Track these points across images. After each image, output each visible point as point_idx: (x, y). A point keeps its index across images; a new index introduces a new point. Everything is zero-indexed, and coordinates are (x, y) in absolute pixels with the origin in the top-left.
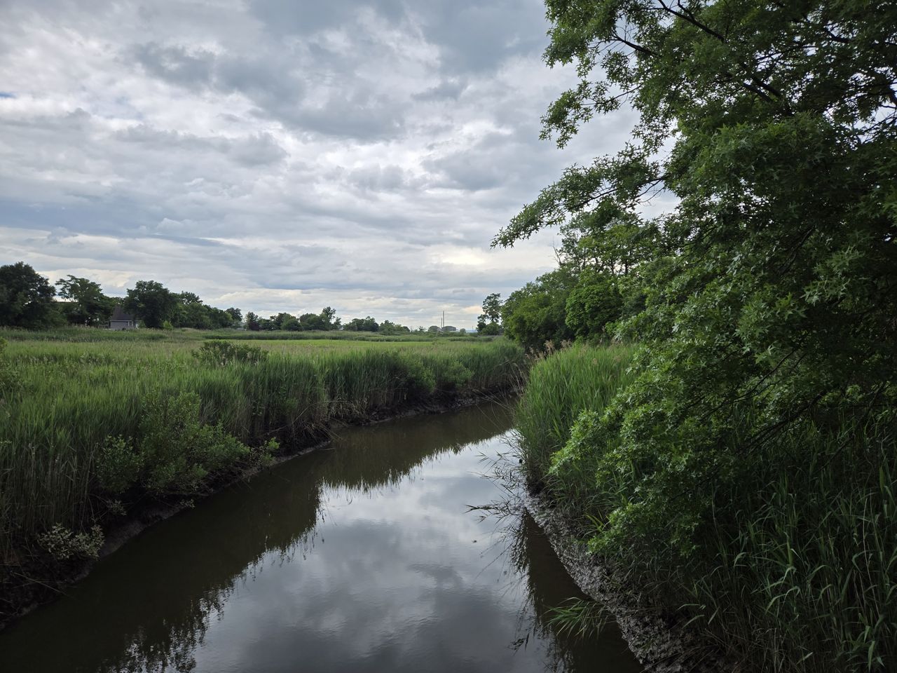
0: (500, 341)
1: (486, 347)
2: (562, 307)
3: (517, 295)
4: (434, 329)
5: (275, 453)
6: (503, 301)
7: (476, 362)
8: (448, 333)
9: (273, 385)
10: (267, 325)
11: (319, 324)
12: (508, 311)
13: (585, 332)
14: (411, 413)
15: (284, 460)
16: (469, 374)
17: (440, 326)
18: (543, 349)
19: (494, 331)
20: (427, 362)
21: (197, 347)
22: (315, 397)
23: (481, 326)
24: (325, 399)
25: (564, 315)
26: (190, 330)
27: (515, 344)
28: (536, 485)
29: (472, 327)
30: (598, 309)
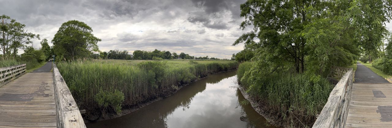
0: (235, 61)
1: (232, 62)
2: (244, 56)
3: (237, 54)
4: (224, 59)
5: (200, 78)
6: (235, 55)
7: (231, 64)
8: (226, 60)
9: (199, 67)
10: (198, 59)
11: (206, 58)
12: (236, 56)
13: (248, 60)
14: (220, 72)
15: (201, 79)
16: (229, 66)
17: (225, 59)
18: (241, 62)
19: (234, 59)
20: (223, 64)
21: (189, 62)
22: (205, 70)
23: (232, 59)
24: (207, 70)
25: (245, 57)
26: (188, 59)
27: (237, 62)
28: (239, 83)
29: (230, 59)
30: (250, 56)
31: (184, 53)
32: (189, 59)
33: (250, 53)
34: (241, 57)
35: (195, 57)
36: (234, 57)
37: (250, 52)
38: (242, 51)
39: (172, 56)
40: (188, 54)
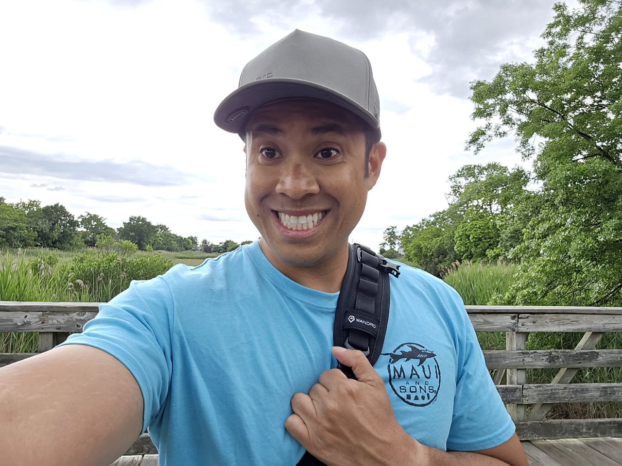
2: (451, 237)
10: (216, 249)
13: (470, 257)
23: (383, 251)
25: (453, 243)
26: (164, 252)
30: (480, 239)
31: (144, 220)
32: (168, 250)
33: (480, 223)
34: (435, 243)
35: (200, 242)
36: (393, 243)
37: (482, 217)
38: (440, 217)
39: (77, 233)
40: (163, 224)
